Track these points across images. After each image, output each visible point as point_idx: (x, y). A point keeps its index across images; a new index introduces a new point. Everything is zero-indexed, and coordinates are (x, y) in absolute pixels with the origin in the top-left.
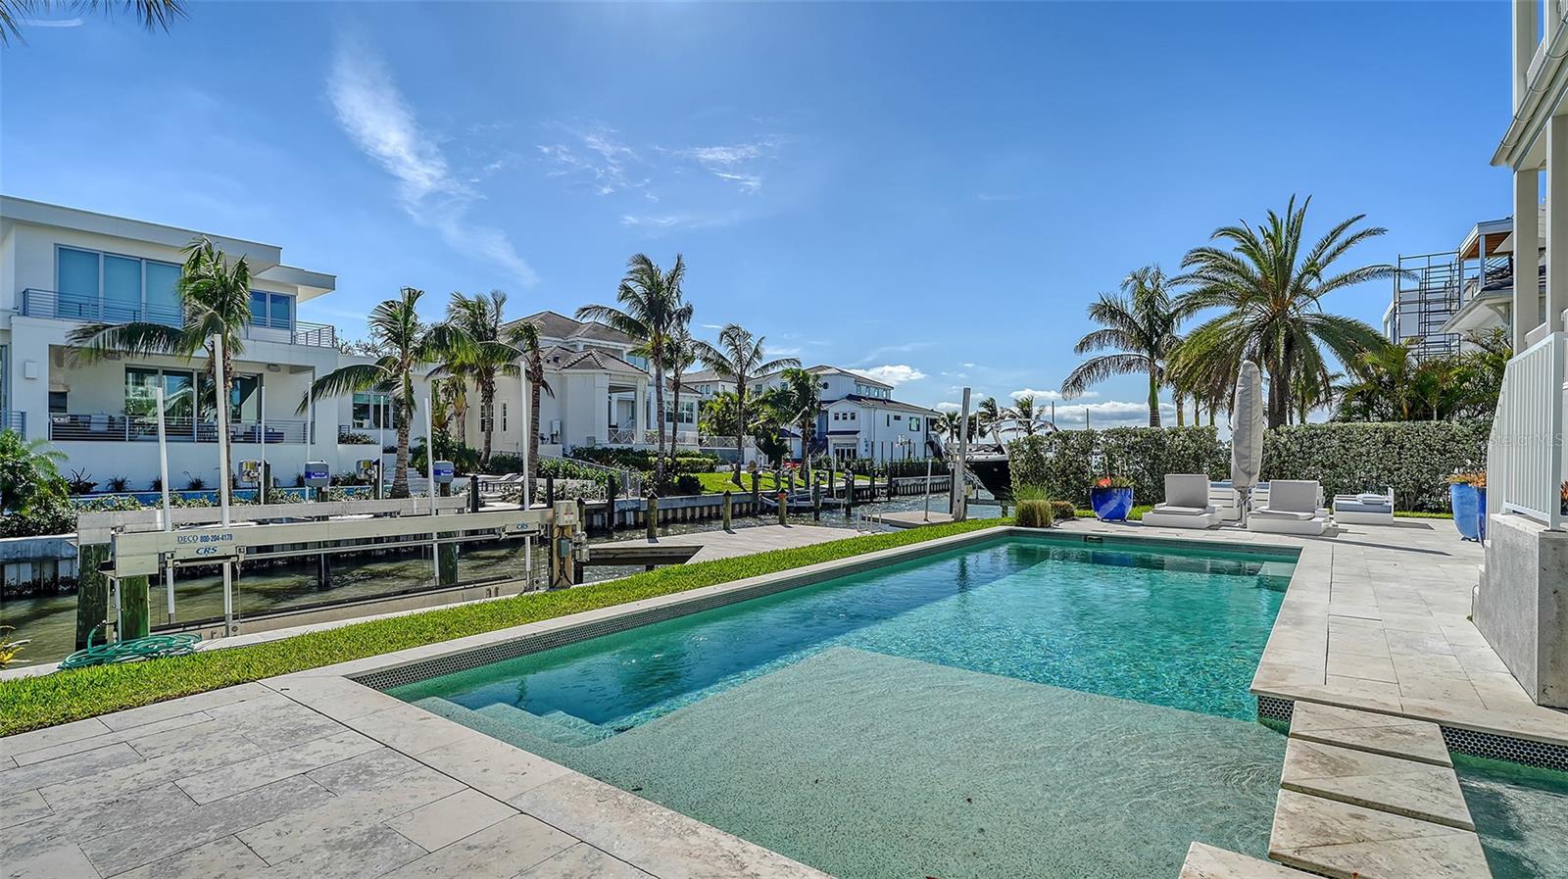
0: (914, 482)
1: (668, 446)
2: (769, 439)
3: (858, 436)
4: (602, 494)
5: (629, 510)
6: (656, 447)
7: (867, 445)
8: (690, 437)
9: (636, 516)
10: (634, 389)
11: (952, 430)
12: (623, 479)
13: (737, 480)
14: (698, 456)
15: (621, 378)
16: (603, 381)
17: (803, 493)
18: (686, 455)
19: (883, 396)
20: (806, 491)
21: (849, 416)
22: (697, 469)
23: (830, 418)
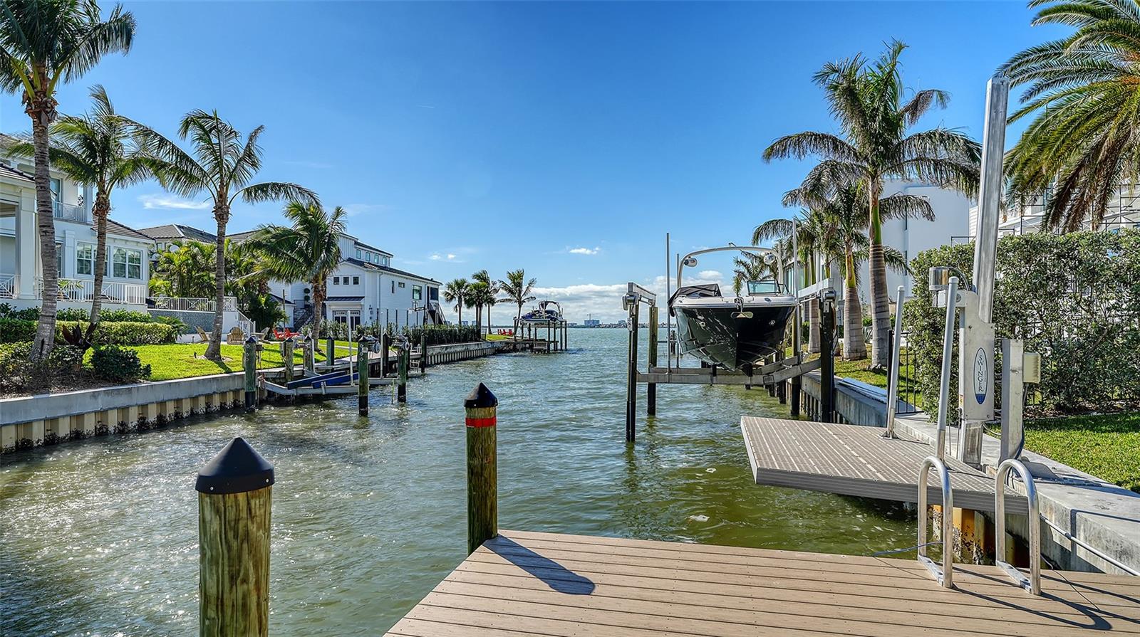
0: (438, 350)
2: (255, 302)
3: (362, 302)
7: (371, 313)
11: (460, 298)
13: (214, 355)
14: (145, 320)
17: (327, 371)
18: (120, 318)
19: (383, 263)
20: (330, 367)
21: (351, 281)
22: (145, 339)
23: (330, 281)
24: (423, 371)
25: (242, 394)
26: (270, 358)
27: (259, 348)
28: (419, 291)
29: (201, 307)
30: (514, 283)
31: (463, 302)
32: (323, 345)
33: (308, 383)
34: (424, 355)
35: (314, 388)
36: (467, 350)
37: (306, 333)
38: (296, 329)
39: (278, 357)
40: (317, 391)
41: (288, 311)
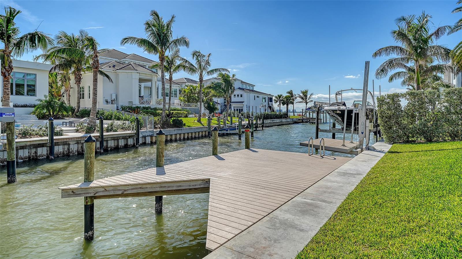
0: (270, 121)
1: (167, 106)
2: (209, 104)
3: (243, 103)
4: (133, 128)
5: (147, 136)
6: (161, 106)
7: (247, 107)
8: (176, 103)
9: (152, 139)
10: (150, 80)
11: (280, 101)
12: (145, 120)
13: (199, 121)
14: (181, 110)
15: (145, 75)
16: (136, 76)
17: (230, 127)
18: (175, 110)
19: (251, 89)
20: (231, 126)
21: (240, 96)
22: (181, 116)
23: (232, 96)
24: (263, 129)
25: (207, 132)
26: (214, 123)
27: (211, 119)
28: (265, 98)
29: (193, 106)
30: (304, 95)
31: (281, 103)
32: (229, 118)
33: (224, 130)
34: (263, 123)
35: (226, 131)
36: (281, 122)
37: (225, 115)
38: (221, 113)
39: (216, 122)
40: (227, 132)
41: (219, 107)
